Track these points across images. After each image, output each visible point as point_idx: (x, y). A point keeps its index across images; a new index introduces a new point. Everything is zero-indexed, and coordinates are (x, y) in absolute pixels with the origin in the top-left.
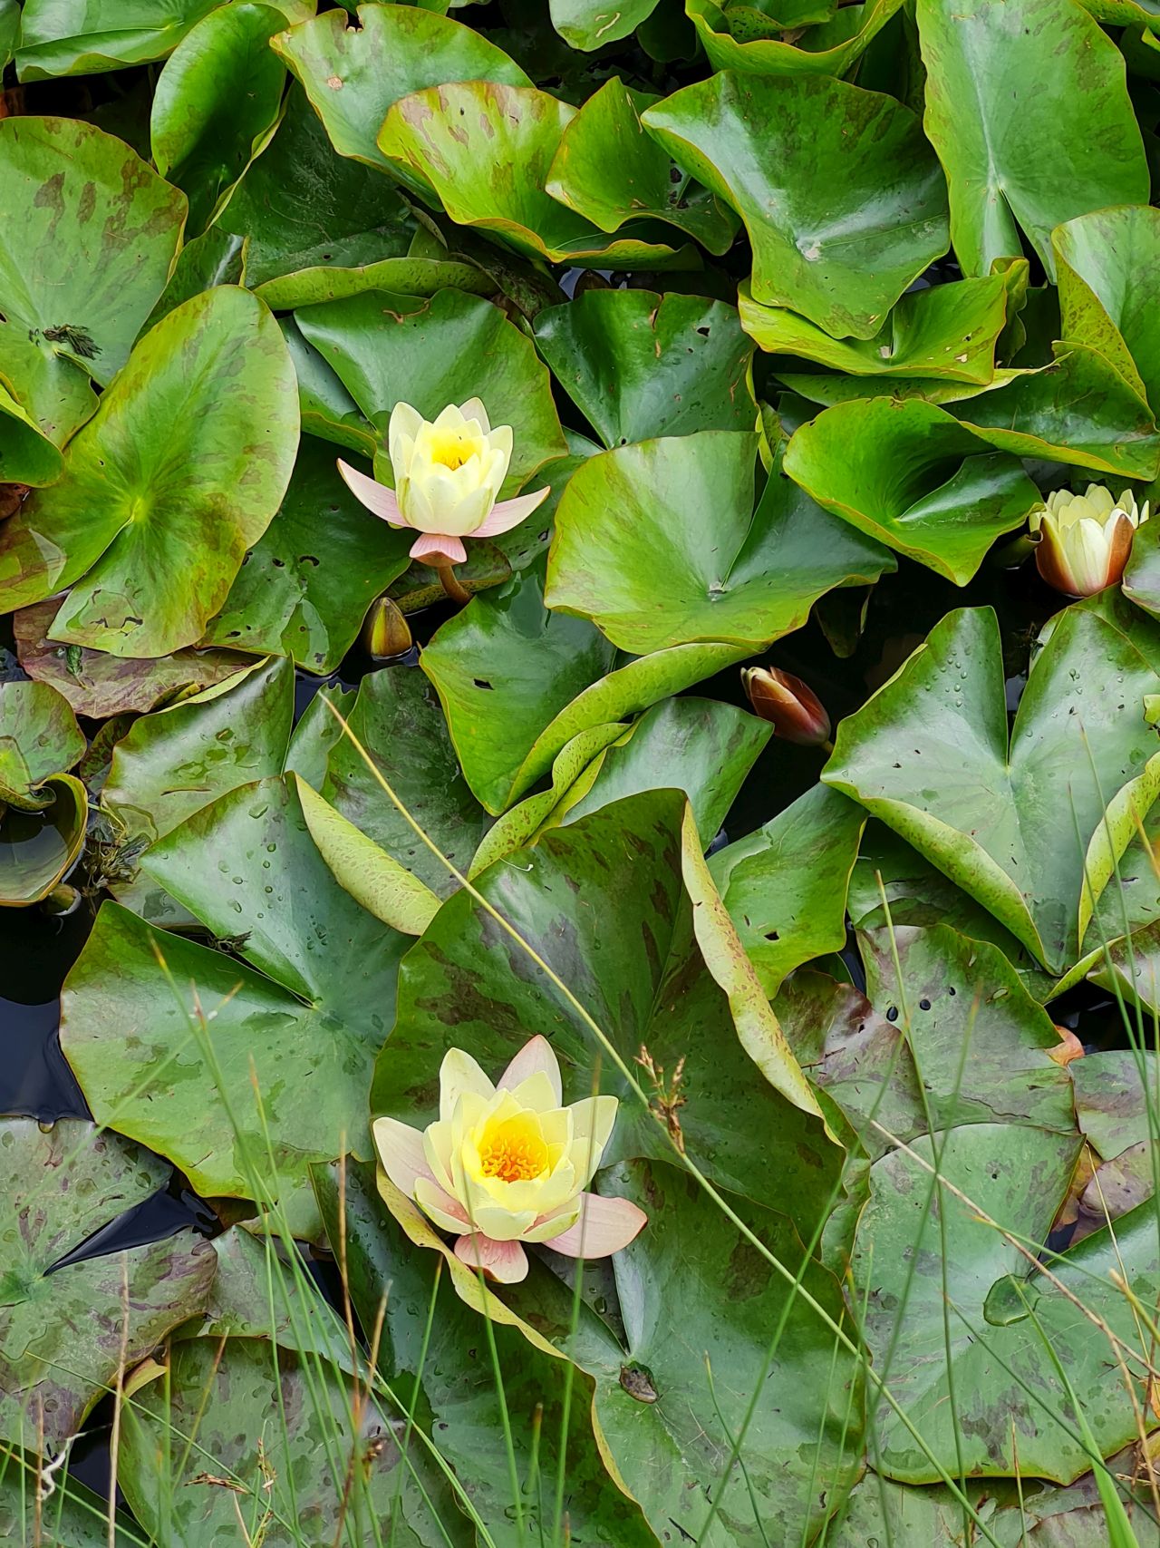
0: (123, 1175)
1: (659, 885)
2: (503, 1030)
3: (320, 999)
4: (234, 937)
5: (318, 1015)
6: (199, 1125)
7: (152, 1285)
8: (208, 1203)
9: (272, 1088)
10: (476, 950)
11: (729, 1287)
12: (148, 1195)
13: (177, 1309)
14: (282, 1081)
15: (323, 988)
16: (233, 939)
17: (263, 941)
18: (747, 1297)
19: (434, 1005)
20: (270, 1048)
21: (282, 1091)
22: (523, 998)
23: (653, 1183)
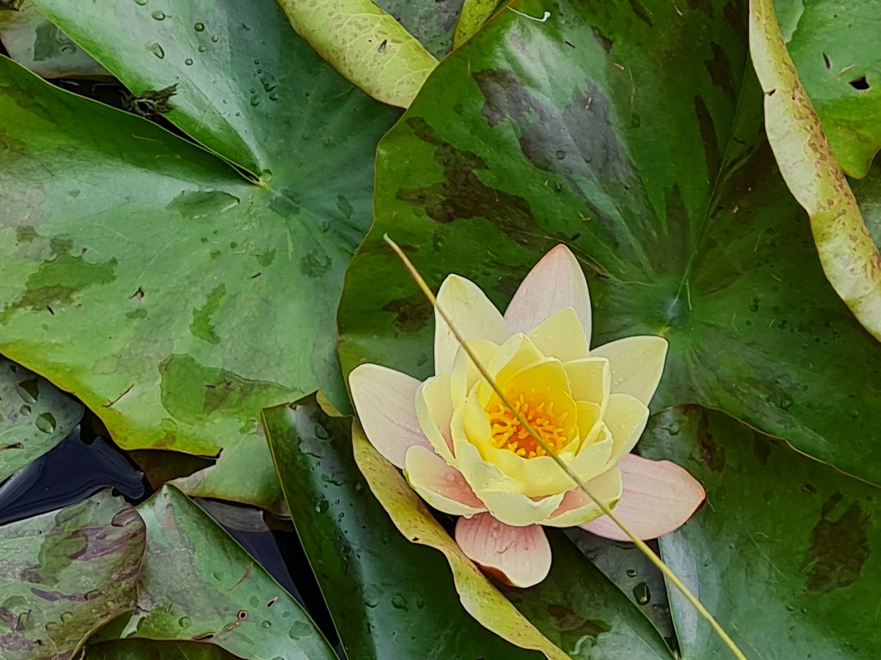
0: (20, 416)
1: (717, 49)
2: (512, 231)
3: (268, 172)
4: (156, 93)
5: (266, 195)
6: (116, 347)
7: (64, 566)
8: (131, 455)
9: (209, 296)
10: (475, 128)
11: (809, 574)
12: (55, 443)
13: (97, 601)
14: (222, 286)
15: (273, 157)
16: (155, 95)
17: (192, 96)
18: (832, 588)
19: (422, 198)
20: (204, 240)
21: (223, 300)
22: (536, 190)
23: (709, 437)
